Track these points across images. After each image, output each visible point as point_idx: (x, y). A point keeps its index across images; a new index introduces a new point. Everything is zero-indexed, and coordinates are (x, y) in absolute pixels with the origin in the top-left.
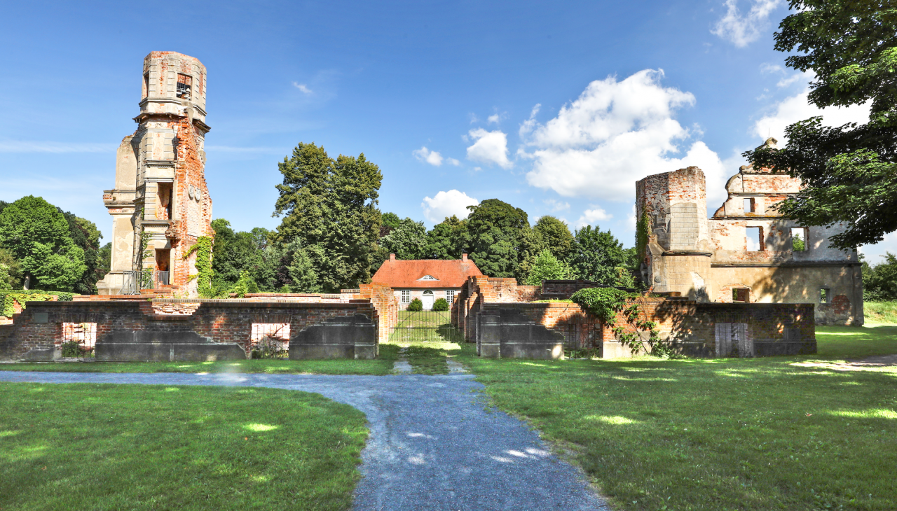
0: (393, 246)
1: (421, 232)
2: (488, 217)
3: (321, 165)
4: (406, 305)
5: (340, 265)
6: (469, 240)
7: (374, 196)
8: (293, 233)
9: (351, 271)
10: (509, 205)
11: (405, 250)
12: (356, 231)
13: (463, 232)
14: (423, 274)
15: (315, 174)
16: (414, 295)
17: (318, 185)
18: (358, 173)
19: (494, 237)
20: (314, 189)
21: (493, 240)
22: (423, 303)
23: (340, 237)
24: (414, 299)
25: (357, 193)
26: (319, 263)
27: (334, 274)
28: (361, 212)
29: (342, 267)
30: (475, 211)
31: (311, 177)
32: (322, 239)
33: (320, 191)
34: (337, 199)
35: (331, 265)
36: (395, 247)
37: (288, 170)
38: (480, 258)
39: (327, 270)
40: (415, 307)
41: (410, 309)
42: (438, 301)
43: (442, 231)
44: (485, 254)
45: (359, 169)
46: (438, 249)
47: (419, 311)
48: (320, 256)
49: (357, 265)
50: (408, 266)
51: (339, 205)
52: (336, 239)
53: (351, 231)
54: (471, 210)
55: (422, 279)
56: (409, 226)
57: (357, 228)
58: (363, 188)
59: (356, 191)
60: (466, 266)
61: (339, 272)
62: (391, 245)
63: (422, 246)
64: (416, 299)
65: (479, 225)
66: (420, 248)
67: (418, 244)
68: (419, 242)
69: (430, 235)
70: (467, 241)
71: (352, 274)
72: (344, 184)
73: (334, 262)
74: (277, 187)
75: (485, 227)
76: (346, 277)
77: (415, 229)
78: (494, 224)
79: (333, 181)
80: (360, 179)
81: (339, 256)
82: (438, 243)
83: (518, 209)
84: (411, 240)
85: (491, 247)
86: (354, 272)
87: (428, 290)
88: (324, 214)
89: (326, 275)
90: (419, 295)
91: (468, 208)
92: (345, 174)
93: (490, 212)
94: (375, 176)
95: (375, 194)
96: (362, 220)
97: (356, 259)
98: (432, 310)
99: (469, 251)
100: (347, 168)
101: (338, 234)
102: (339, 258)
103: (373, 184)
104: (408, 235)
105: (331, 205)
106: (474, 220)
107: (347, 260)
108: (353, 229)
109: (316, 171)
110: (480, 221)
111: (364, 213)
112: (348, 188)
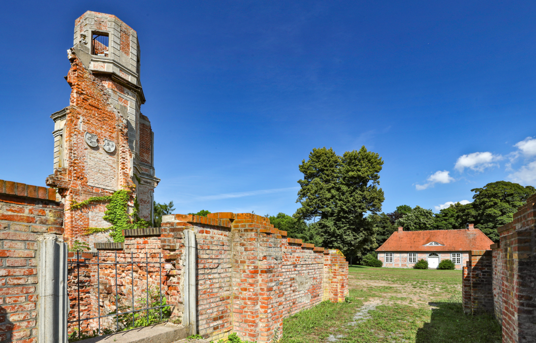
0: (405, 225)
1: (429, 215)
2: (495, 196)
3: (329, 161)
4: (413, 264)
5: (347, 233)
6: (474, 215)
7: (375, 178)
8: (307, 211)
9: (358, 238)
10: (518, 184)
11: (415, 227)
12: (360, 207)
13: (468, 209)
14: (428, 241)
15: (325, 168)
16: (419, 257)
17: (328, 176)
18: (359, 161)
19: (501, 211)
20: (325, 179)
21: (500, 213)
22: (429, 263)
23: (345, 212)
24: (420, 260)
25: (359, 176)
26: (329, 232)
27: (342, 240)
28: (363, 192)
29: (349, 235)
30: (481, 192)
31: (322, 170)
32: (332, 215)
33: (329, 180)
34: (343, 184)
35: (338, 233)
36: (407, 226)
37: (305, 168)
38: (486, 228)
39: (336, 237)
40: (422, 265)
41: (416, 267)
42: (443, 262)
43: (447, 213)
44: (491, 225)
45: (360, 157)
46: (444, 226)
47: (425, 269)
48: (329, 227)
49: (363, 234)
50: (414, 235)
51: (344, 188)
52: (342, 214)
53: (354, 207)
54: (476, 192)
55: (428, 245)
56: (419, 211)
57: (360, 204)
58: (364, 171)
59: (358, 175)
60: (473, 233)
61: (346, 239)
62: (403, 225)
63: (430, 224)
64: (422, 260)
65: (484, 203)
66: (428, 226)
67: (426, 223)
68: (427, 222)
69: (437, 216)
70: (473, 216)
71: (358, 240)
72: (348, 171)
73: (341, 231)
74: (299, 182)
75: (492, 203)
76: (353, 243)
77: (424, 213)
78: (501, 200)
79: (341, 172)
80: (361, 165)
81: (345, 226)
82: (444, 222)
83: (527, 187)
84: (420, 221)
85: (499, 218)
86: (361, 238)
87: (433, 253)
88: (333, 197)
89: (335, 241)
90: (425, 257)
91: (472, 190)
92: (349, 164)
93: (496, 192)
94: (375, 162)
95: (376, 176)
96: (364, 198)
97: (362, 229)
98: (438, 269)
99: (476, 223)
100: (351, 160)
101: (343, 210)
102: (345, 228)
103: (374, 168)
104: (417, 217)
105: (338, 189)
106: (479, 199)
107: (354, 230)
108: (356, 204)
109: (325, 166)
110: (486, 199)
111: (365, 193)
112: (351, 174)
